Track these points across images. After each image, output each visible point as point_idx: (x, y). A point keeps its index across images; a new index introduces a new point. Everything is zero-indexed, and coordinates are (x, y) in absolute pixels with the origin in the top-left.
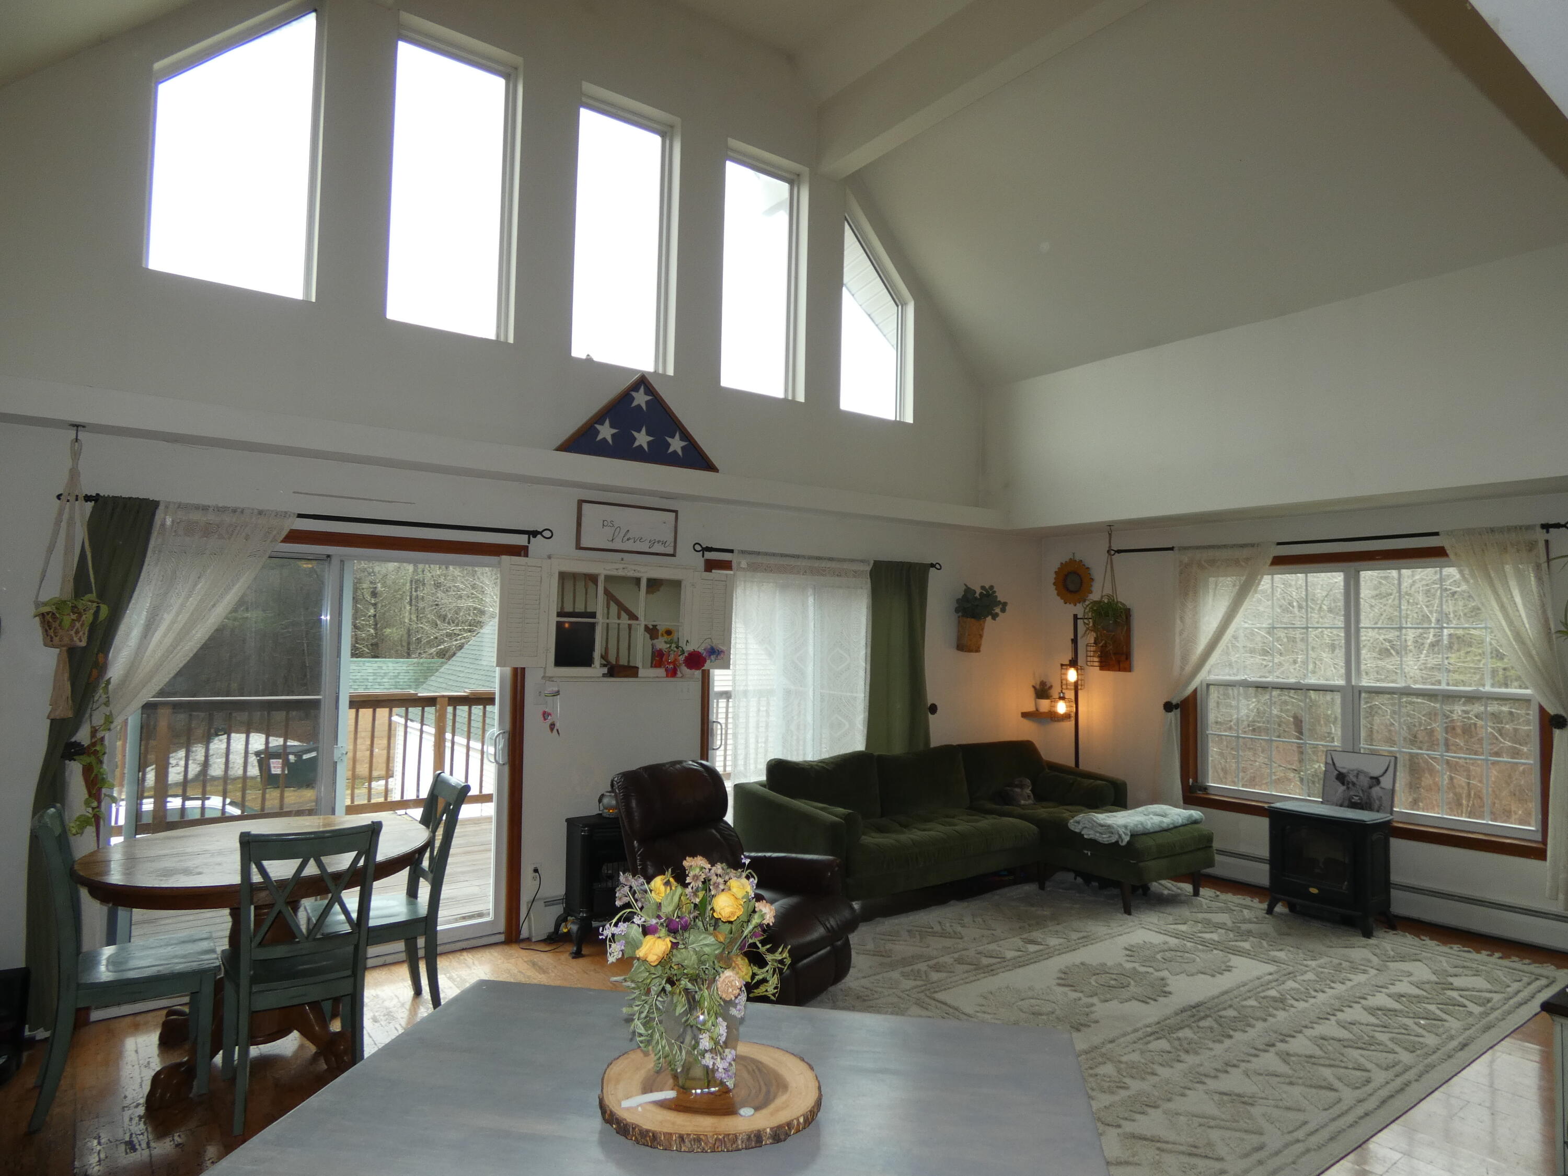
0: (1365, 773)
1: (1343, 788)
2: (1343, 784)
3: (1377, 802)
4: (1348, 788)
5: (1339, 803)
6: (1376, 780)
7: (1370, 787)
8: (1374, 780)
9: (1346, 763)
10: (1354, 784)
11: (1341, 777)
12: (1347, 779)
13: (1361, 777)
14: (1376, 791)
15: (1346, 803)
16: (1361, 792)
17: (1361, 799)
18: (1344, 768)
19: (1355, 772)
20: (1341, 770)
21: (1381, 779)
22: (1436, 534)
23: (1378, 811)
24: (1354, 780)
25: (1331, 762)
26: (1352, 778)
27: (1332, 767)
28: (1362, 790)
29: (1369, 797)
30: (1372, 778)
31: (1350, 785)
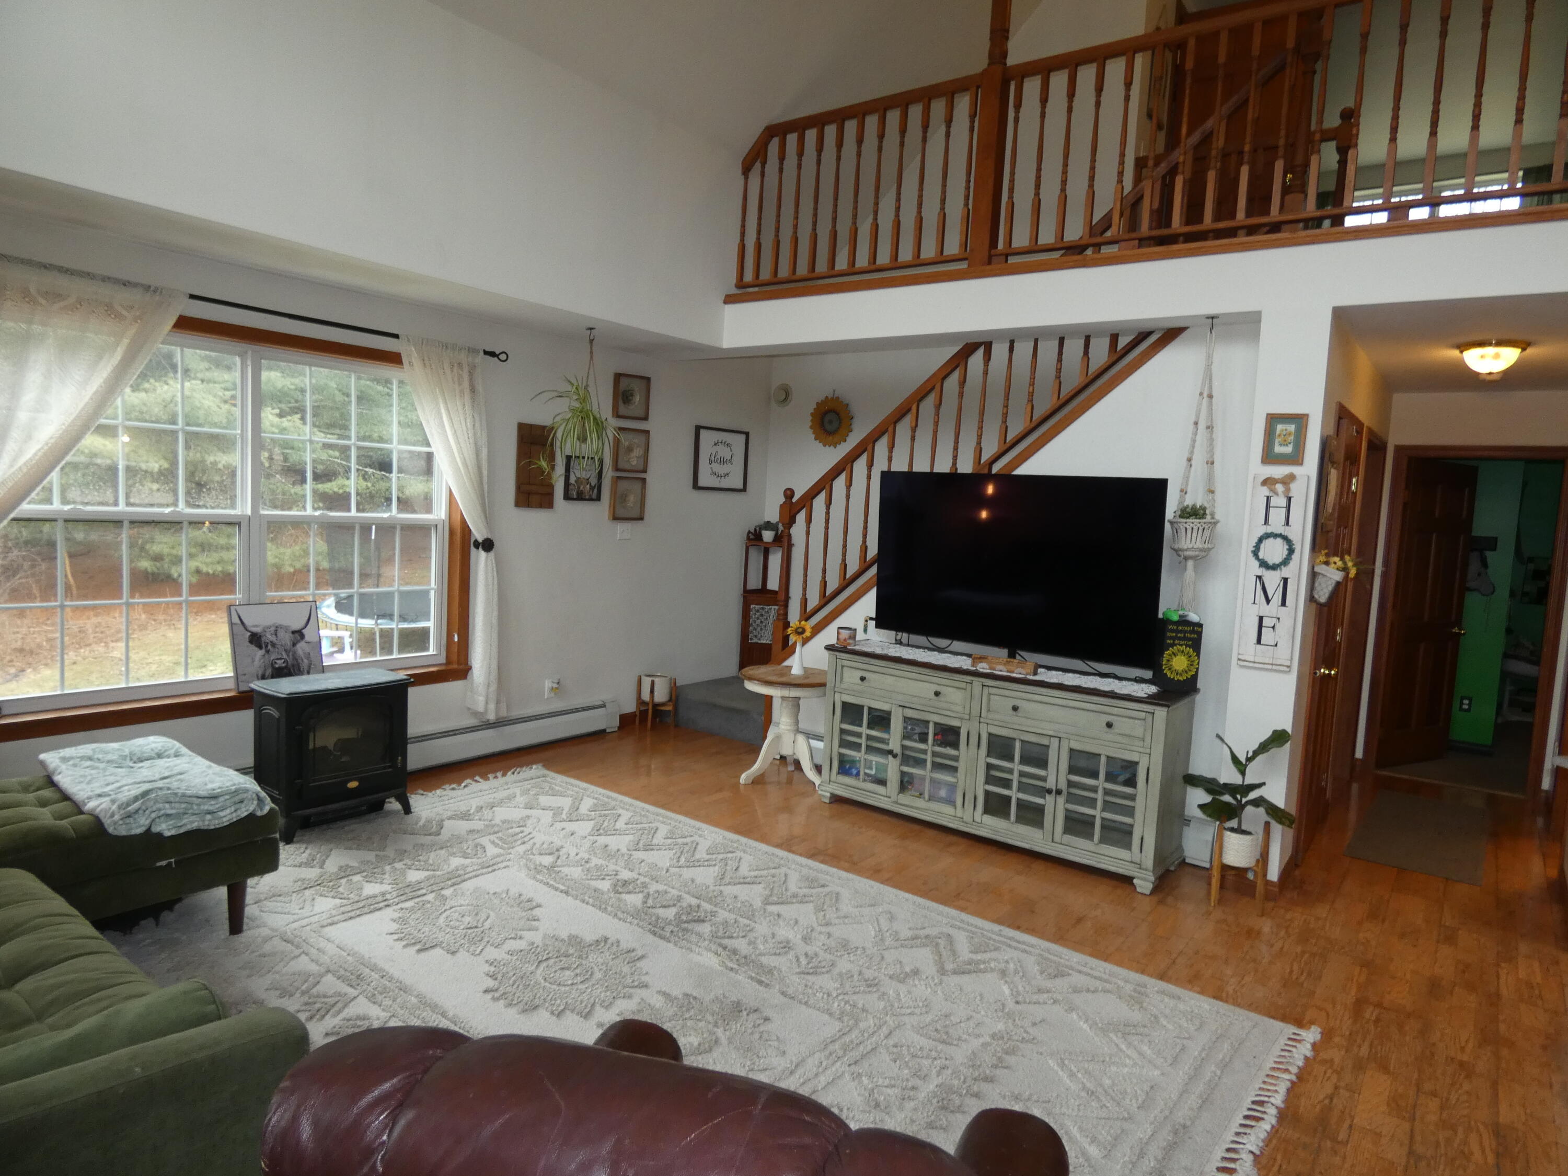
0: (286, 629)
1: (261, 653)
2: (260, 647)
3: (306, 661)
4: (268, 652)
5: (260, 674)
6: (299, 634)
7: (294, 645)
8: (297, 635)
9: (257, 619)
10: (274, 645)
11: (256, 639)
12: (263, 639)
13: (281, 634)
14: (301, 647)
15: (269, 672)
16: (284, 653)
17: (286, 661)
18: (256, 626)
19: (273, 629)
20: (255, 630)
21: (305, 631)
22: (396, 336)
23: (308, 673)
24: (273, 639)
25: (239, 622)
26: (269, 637)
27: (241, 627)
28: (286, 650)
29: (295, 658)
30: (294, 632)
31: (270, 647)
